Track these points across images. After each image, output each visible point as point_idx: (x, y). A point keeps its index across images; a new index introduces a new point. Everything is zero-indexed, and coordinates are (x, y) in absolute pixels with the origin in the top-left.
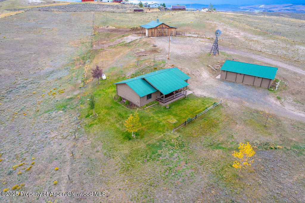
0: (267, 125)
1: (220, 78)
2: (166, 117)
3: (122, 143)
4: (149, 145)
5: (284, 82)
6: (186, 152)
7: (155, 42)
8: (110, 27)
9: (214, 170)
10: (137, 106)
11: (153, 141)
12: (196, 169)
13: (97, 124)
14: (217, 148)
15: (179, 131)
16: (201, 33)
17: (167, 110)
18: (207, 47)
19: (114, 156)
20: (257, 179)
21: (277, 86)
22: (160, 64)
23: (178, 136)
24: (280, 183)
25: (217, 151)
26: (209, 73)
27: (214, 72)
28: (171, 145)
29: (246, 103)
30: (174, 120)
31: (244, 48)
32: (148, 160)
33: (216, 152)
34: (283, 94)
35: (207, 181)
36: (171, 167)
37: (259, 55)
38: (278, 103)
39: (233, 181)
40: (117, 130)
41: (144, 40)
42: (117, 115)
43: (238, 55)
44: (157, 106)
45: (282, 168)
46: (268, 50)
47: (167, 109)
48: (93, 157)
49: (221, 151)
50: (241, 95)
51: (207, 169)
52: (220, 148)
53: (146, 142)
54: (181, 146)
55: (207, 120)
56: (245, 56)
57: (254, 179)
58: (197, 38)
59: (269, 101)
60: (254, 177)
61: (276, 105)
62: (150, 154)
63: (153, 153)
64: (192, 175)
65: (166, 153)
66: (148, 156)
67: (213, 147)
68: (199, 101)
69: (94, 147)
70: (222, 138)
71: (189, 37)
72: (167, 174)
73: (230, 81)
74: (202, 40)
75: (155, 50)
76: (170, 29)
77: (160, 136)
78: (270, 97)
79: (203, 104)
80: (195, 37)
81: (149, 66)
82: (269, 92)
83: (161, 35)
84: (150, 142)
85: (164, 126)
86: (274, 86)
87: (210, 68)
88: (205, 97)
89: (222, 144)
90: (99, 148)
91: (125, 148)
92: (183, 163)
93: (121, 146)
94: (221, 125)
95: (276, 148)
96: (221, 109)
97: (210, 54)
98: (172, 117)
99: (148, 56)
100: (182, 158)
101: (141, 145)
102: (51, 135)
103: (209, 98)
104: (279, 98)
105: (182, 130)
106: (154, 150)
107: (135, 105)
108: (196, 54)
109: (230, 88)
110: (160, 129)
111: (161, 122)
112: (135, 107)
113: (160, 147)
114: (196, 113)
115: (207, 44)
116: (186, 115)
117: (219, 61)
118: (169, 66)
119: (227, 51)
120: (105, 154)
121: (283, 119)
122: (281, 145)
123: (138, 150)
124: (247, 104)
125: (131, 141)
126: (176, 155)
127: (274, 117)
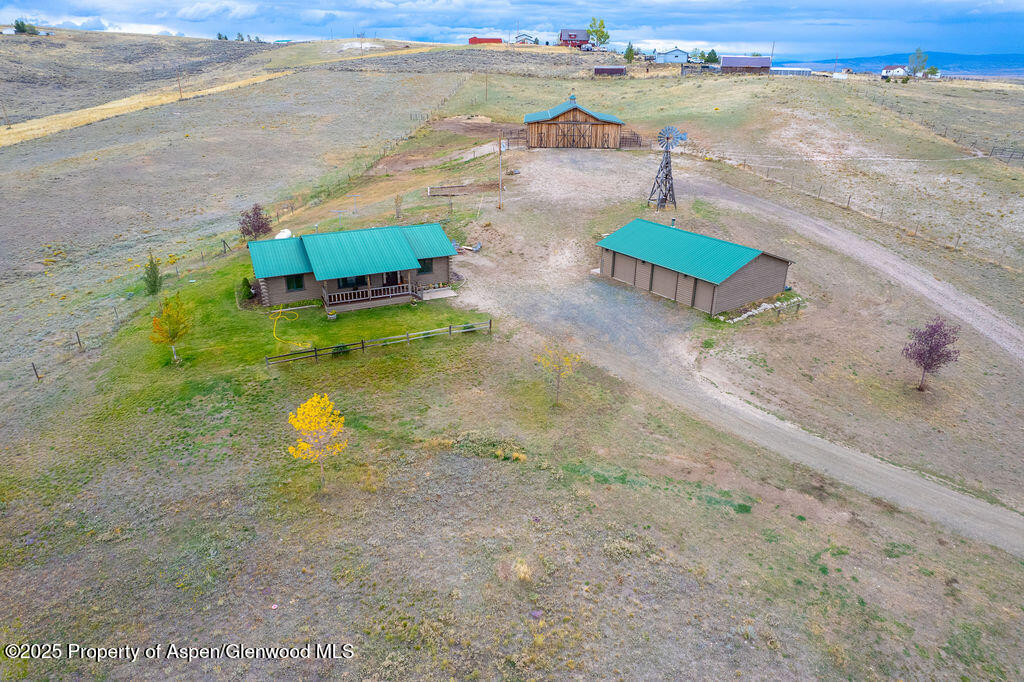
1: (599, 272)
2: (299, 337)
4: (190, 382)
5: (803, 306)
15: (287, 368)
17: (323, 324)
21: (752, 313)
22: (459, 220)
23: (274, 377)
29: (579, 341)
30: (305, 346)
31: (799, 194)
36: (192, 433)
44: (311, 311)
47: (328, 321)
53: (191, 376)
59: (665, 348)
61: (677, 362)
62: (173, 399)
63: (182, 399)
66: (167, 402)
74: (685, 163)
76: (600, 128)
77: (231, 370)
78: (683, 339)
83: (571, 143)
84: (198, 377)
86: (740, 311)
92: (225, 432)
94: (421, 379)
95: (506, 458)
96: (476, 343)
97: (648, 206)
98: (312, 338)
101: (176, 380)
104: (708, 344)
105: (298, 368)
106: (190, 392)
110: (250, 357)
111: (274, 344)
113: (208, 390)
125: (164, 369)
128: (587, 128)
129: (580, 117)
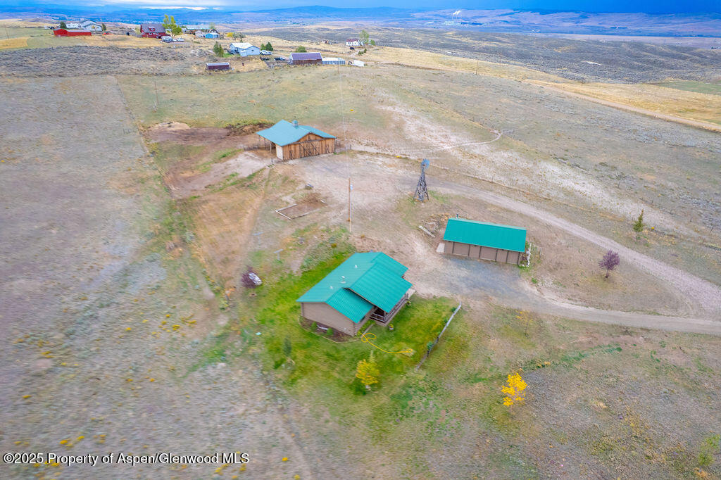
0: (528, 332)
1: (442, 251)
2: (396, 347)
3: (356, 401)
4: (393, 397)
5: (536, 248)
6: (442, 396)
7: (303, 174)
8: (177, 126)
9: (480, 413)
10: (347, 335)
11: (396, 391)
12: (461, 417)
13: (301, 378)
14: (476, 382)
15: (423, 367)
16: (380, 142)
17: (392, 334)
18: (404, 181)
19: (354, 423)
20: (530, 413)
21: (529, 258)
22: (340, 236)
23: (425, 374)
24: (555, 411)
25: (477, 385)
26: (423, 243)
27: (431, 240)
28: (421, 390)
29: (494, 298)
30: (410, 351)
31: (464, 176)
32: (401, 419)
33: (477, 387)
34: (538, 273)
35: (477, 429)
36: (432, 421)
37: (491, 191)
38: (535, 290)
39: (506, 422)
40: (340, 383)
41: (280, 170)
42: (325, 357)
43: (459, 196)
44: (375, 329)
45: (553, 392)
46: (502, 178)
47: (391, 331)
48: (325, 430)
49: (481, 383)
50: (483, 285)
51: (473, 414)
52: (480, 380)
53: (389, 393)
54: (434, 389)
55: (451, 340)
56: (470, 195)
57: (527, 414)
58: (378, 157)
59: (523, 289)
60: (528, 412)
61: (534, 294)
62: (400, 409)
63: (404, 407)
64: (458, 425)
65: (417, 402)
66: (399, 413)
67: (470, 381)
68: (430, 306)
69: (318, 416)
70: (477, 365)
71: (361, 152)
72: (430, 431)
73: (461, 258)
74: (387, 160)
75: (314, 200)
76: (323, 142)
77: (402, 381)
78: (523, 281)
79: (437, 312)
80: (372, 154)
81: (321, 242)
82: (520, 271)
83: (308, 154)
84: (393, 392)
85: (400, 362)
86: (524, 259)
87: (423, 231)
88: (435, 297)
89: (480, 373)
90: (327, 416)
91: (363, 407)
92: (444, 412)
93: (356, 406)
94: (471, 345)
95: (543, 366)
96: (464, 316)
97: (414, 200)
98: (404, 344)
99: (308, 216)
100: (440, 407)
101: (383, 399)
102: (236, 410)
103: (441, 298)
104: (534, 282)
105: (426, 364)
106: (403, 402)
107: (343, 334)
108: (389, 200)
109: (464, 272)
110: (398, 369)
111: (393, 356)
112: (345, 338)
113: (408, 396)
114: (435, 331)
115: (400, 172)
116: (421, 337)
117: (432, 215)
118: (358, 237)
119: (440, 188)
120: (340, 423)
121: (544, 317)
122: (548, 360)
123: (381, 407)
124: (495, 300)
125: (367, 397)
126: (431, 404)
127: (533, 315)
128: (316, 144)
129: (312, 137)
